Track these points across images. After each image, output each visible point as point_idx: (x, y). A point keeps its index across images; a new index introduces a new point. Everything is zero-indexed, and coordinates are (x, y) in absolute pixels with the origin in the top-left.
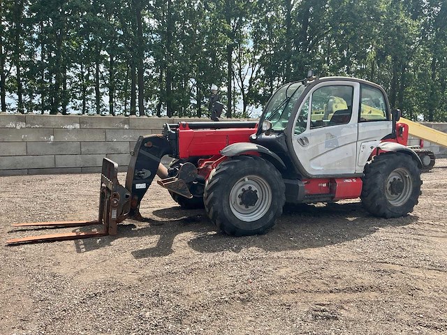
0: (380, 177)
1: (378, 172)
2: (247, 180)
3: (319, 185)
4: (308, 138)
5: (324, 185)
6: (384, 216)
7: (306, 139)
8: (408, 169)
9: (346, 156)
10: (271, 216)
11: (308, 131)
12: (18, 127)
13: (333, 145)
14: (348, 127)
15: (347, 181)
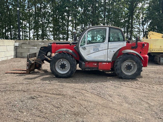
0: (119, 63)
1: (118, 61)
2: (61, 60)
3: (93, 64)
4: (86, 47)
5: (96, 64)
6: (121, 78)
7: (85, 48)
8: (134, 61)
9: (103, 54)
10: (70, 72)
11: (86, 45)
12: (42, 44)
13: (96, 50)
14: (103, 44)
15: (104, 63)
